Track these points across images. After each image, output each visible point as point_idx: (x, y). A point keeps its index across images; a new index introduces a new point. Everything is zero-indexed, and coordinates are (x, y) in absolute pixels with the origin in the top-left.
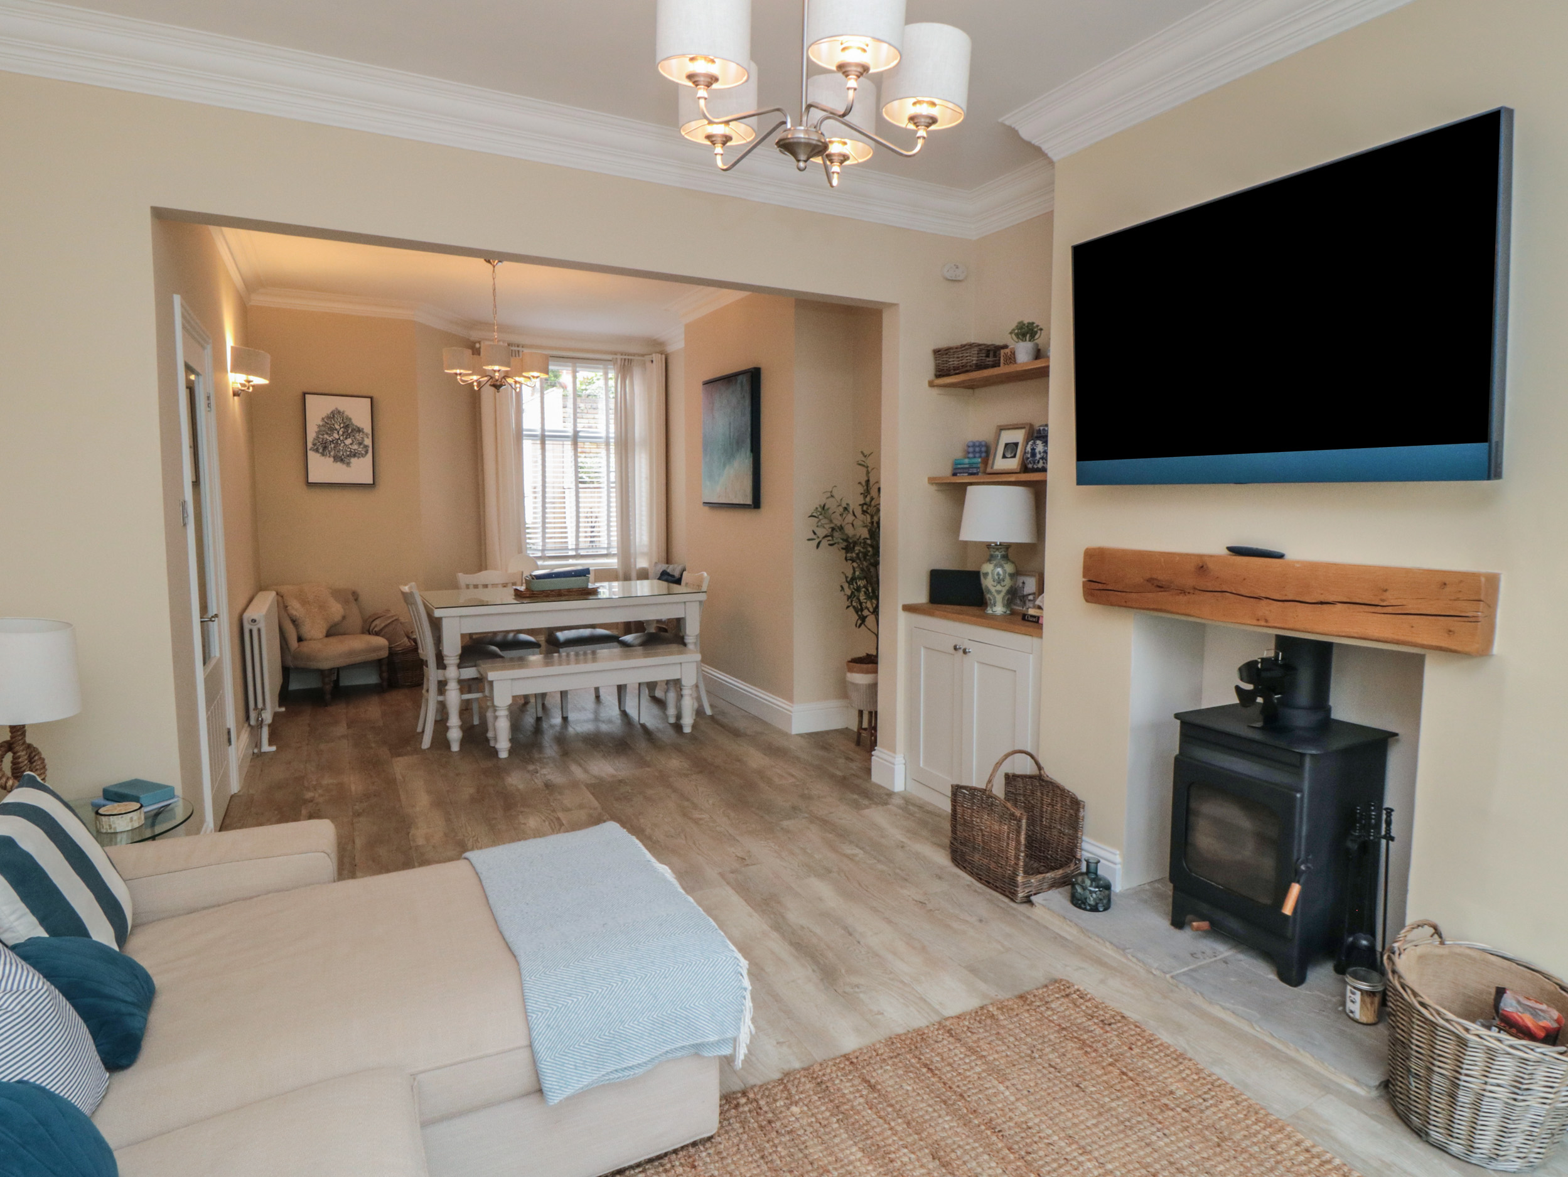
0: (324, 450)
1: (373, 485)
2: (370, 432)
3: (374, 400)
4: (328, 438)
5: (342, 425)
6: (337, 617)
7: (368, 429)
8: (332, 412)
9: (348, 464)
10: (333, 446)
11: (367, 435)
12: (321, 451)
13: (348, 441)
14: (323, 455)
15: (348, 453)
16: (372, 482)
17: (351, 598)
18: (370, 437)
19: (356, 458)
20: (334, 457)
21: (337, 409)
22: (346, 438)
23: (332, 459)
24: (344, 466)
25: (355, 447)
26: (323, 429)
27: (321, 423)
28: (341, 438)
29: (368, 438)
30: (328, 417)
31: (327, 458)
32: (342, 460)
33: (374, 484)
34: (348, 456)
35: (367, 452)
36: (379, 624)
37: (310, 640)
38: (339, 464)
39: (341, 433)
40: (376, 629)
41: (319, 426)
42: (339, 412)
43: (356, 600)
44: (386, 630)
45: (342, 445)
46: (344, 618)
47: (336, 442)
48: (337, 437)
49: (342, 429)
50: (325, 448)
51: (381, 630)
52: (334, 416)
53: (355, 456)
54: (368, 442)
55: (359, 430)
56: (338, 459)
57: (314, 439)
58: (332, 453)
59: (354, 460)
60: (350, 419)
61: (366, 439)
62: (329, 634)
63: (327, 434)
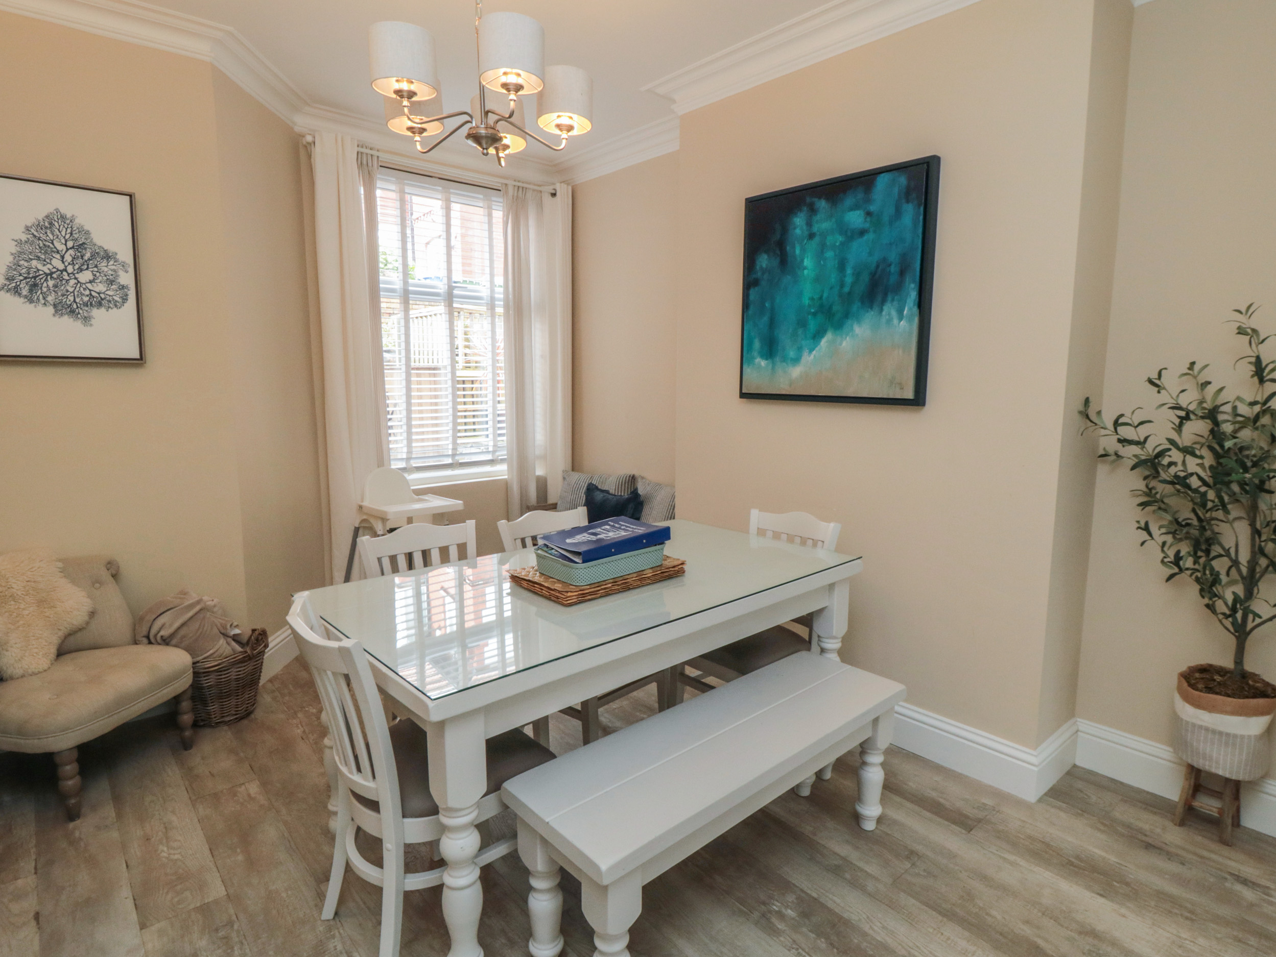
0: (31, 291)
1: (139, 361)
2: (130, 260)
3: (138, 197)
4: (40, 267)
5: (70, 244)
6: (78, 617)
7: (125, 255)
8: (47, 217)
9: (87, 320)
10: (51, 283)
11: (124, 265)
12: (25, 292)
13: (85, 276)
14: (31, 301)
15: (86, 299)
16: (138, 356)
17: (105, 575)
18: (131, 270)
19: (103, 310)
20: (55, 306)
21: (57, 210)
22: (80, 270)
23: (51, 310)
24: (79, 324)
25: (100, 287)
26: (27, 247)
27: (24, 237)
28: (70, 269)
29: (126, 272)
30: (39, 226)
31: (40, 307)
32: (72, 312)
33: (141, 359)
34: (86, 305)
35: (125, 299)
36: (167, 624)
37: (23, 676)
38: (66, 320)
39: (68, 258)
40: (162, 633)
41: (19, 243)
42: (63, 217)
43: (115, 576)
44: (182, 632)
45: (72, 282)
46: (92, 614)
47: (59, 276)
48: (61, 267)
49: (71, 252)
50: (34, 287)
51: (172, 635)
52: (51, 224)
53: (100, 304)
54: (127, 279)
55: (108, 256)
56: (64, 309)
57: (9, 267)
58: (50, 298)
59: (96, 312)
60: (87, 233)
61: (121, 273)
62: (62, 653)
63: (38, 258)
